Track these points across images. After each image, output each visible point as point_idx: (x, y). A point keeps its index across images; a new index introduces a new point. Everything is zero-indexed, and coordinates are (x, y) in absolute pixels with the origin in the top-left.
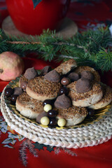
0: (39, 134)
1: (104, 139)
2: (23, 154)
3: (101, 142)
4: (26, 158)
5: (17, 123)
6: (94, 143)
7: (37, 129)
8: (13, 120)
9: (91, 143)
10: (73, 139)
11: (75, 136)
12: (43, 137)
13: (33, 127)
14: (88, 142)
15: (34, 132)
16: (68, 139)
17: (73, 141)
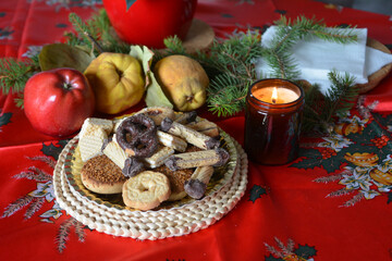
0: (98, 218)
1: (199, 225)
2: (64, 232)
3: (196, 230)
4: (67, 239)
5: (69, 199)
6: (181, 232)
7: (96, 209)
8: (65, 194)
9: (177, 231)
10: (149, 225)
11: (153, 220)
12: (103, 222)
13: (91, 206)
14: (171, 230)
15: (91, 215)
16: (140, 226)
17: (147, 230)
